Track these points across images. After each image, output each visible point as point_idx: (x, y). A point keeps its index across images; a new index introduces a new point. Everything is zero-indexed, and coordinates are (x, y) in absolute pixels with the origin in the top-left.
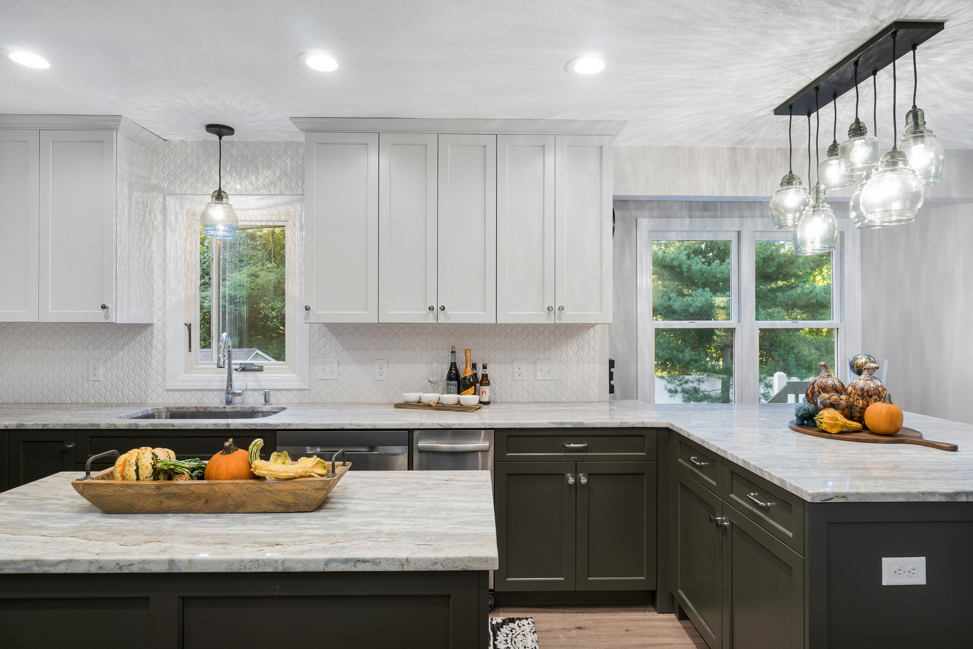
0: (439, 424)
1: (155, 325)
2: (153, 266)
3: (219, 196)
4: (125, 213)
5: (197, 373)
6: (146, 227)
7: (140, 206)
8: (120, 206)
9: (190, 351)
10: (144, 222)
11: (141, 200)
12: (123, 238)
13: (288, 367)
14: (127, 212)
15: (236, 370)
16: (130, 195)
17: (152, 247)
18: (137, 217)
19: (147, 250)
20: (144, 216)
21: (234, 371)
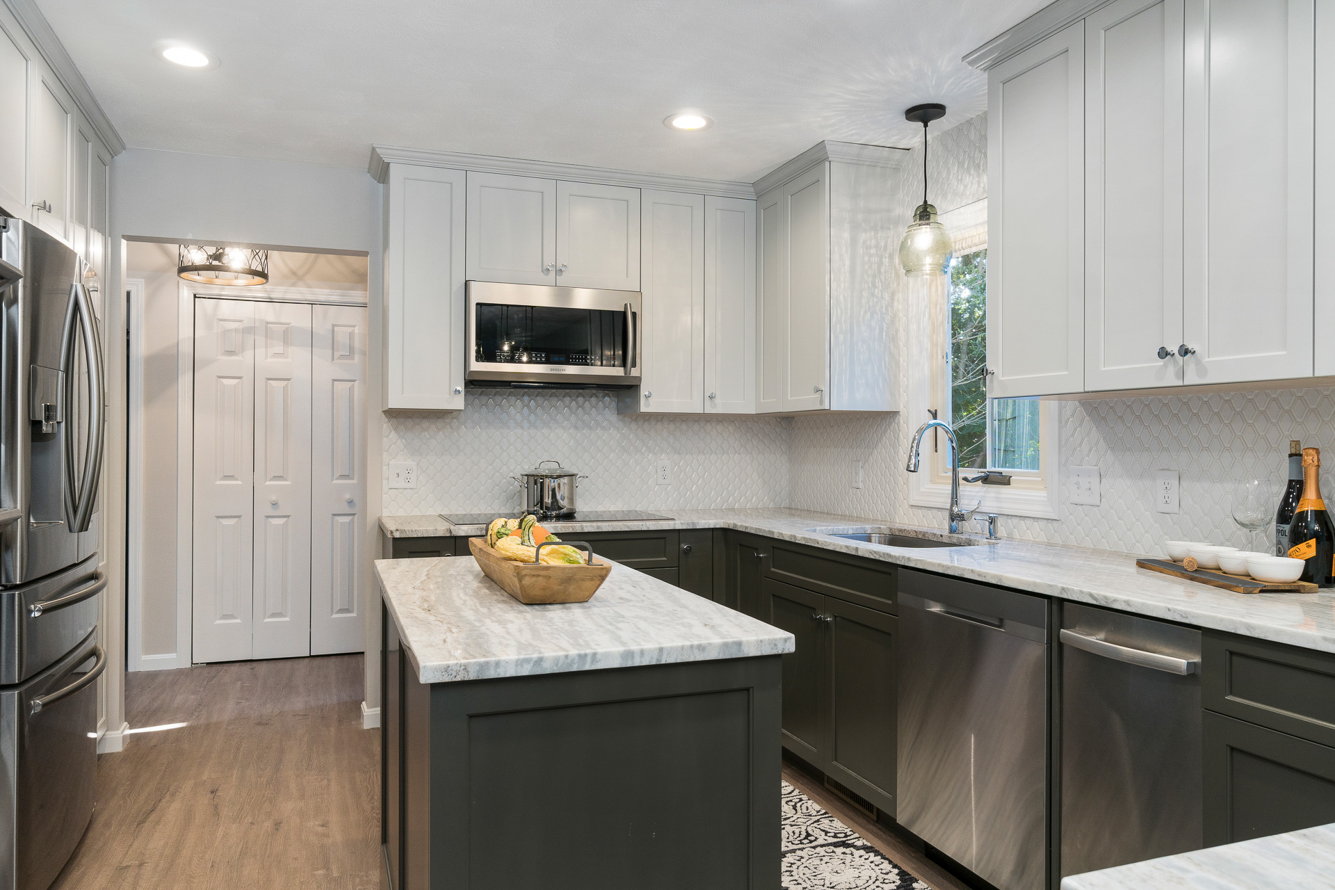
0: (1091, 595)
1: (901, 413)
2: (897, 331)
3: (925, 213)
4: (844, 265)
5: (943, 483)
6: (883, 278)
7: (873, 251)
8: (835, 257)
9: (936, 451)
10: (880, 272)
11: (873, 242)
12: (842, 298)
13: (1040, 479)
14: (847, 263)
15: (965, 479)
16: (854, 241)
17: (896, 304)
18: (867, 266)
19: (887, 310)
20: (880, 264)
21: (961, 482)
